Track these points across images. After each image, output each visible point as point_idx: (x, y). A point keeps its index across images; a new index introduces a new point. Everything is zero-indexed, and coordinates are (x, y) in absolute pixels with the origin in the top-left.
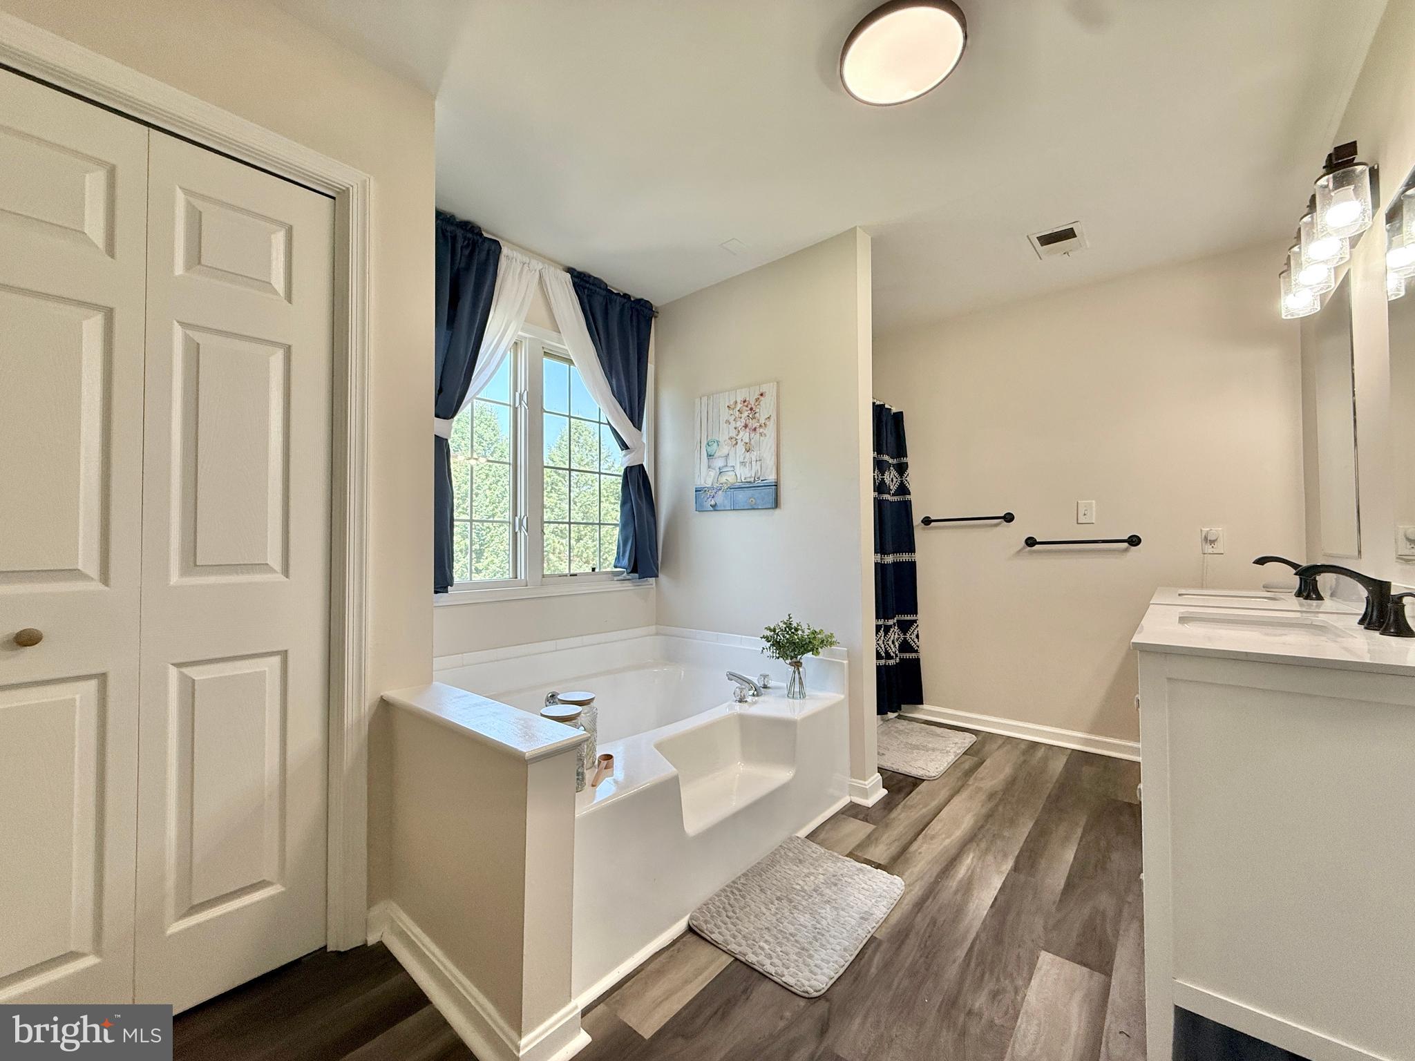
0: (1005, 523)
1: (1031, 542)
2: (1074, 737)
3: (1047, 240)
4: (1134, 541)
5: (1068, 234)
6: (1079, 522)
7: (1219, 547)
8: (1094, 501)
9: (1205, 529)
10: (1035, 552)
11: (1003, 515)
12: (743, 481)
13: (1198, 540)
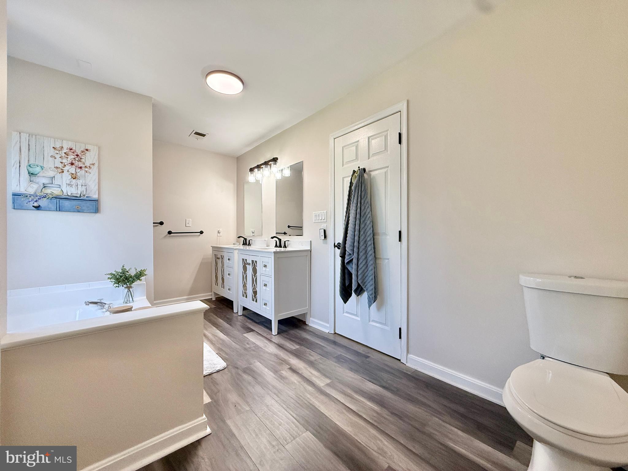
0: (160, 225)
1: (170, 233)
2: (183, 299)
3: (197, 133)
4: (201, 232)
5: (203, 135)
6: (186, 226)
7: (221, 234)
8: (191, 219)
9: (218, 230)
10: (172, 236)
11: (159, 222)
12: (69, 195)
13: (216, 232)
